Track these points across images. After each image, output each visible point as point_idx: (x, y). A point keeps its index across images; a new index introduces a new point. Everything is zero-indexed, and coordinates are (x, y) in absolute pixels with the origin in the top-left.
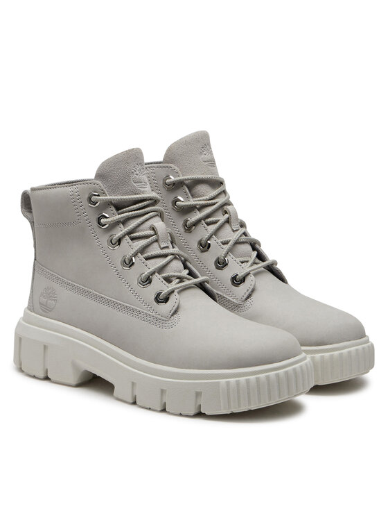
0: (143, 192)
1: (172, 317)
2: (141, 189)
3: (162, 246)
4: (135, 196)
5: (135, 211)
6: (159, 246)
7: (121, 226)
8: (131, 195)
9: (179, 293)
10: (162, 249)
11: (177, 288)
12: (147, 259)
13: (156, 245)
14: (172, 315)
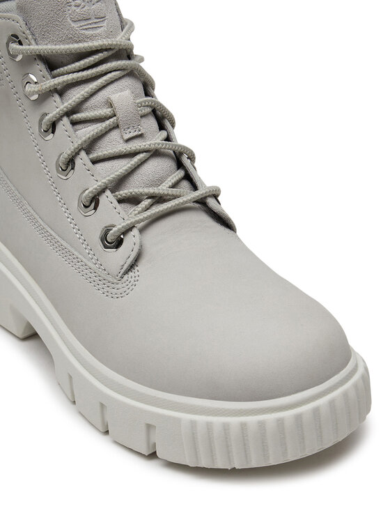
0: (91, 38)
1: (126, 277)
2: (87, 32)
3: (127, 136)
4: (76, 46)
5: (78, 71)
6: (122, 137)
7: (57, 97)
8: (68, 43)
9: (141, 231)
10: (128, 141)
11: (138, 222)
12: (94, 162)
13: (115, 135)
14: (126, 272)
